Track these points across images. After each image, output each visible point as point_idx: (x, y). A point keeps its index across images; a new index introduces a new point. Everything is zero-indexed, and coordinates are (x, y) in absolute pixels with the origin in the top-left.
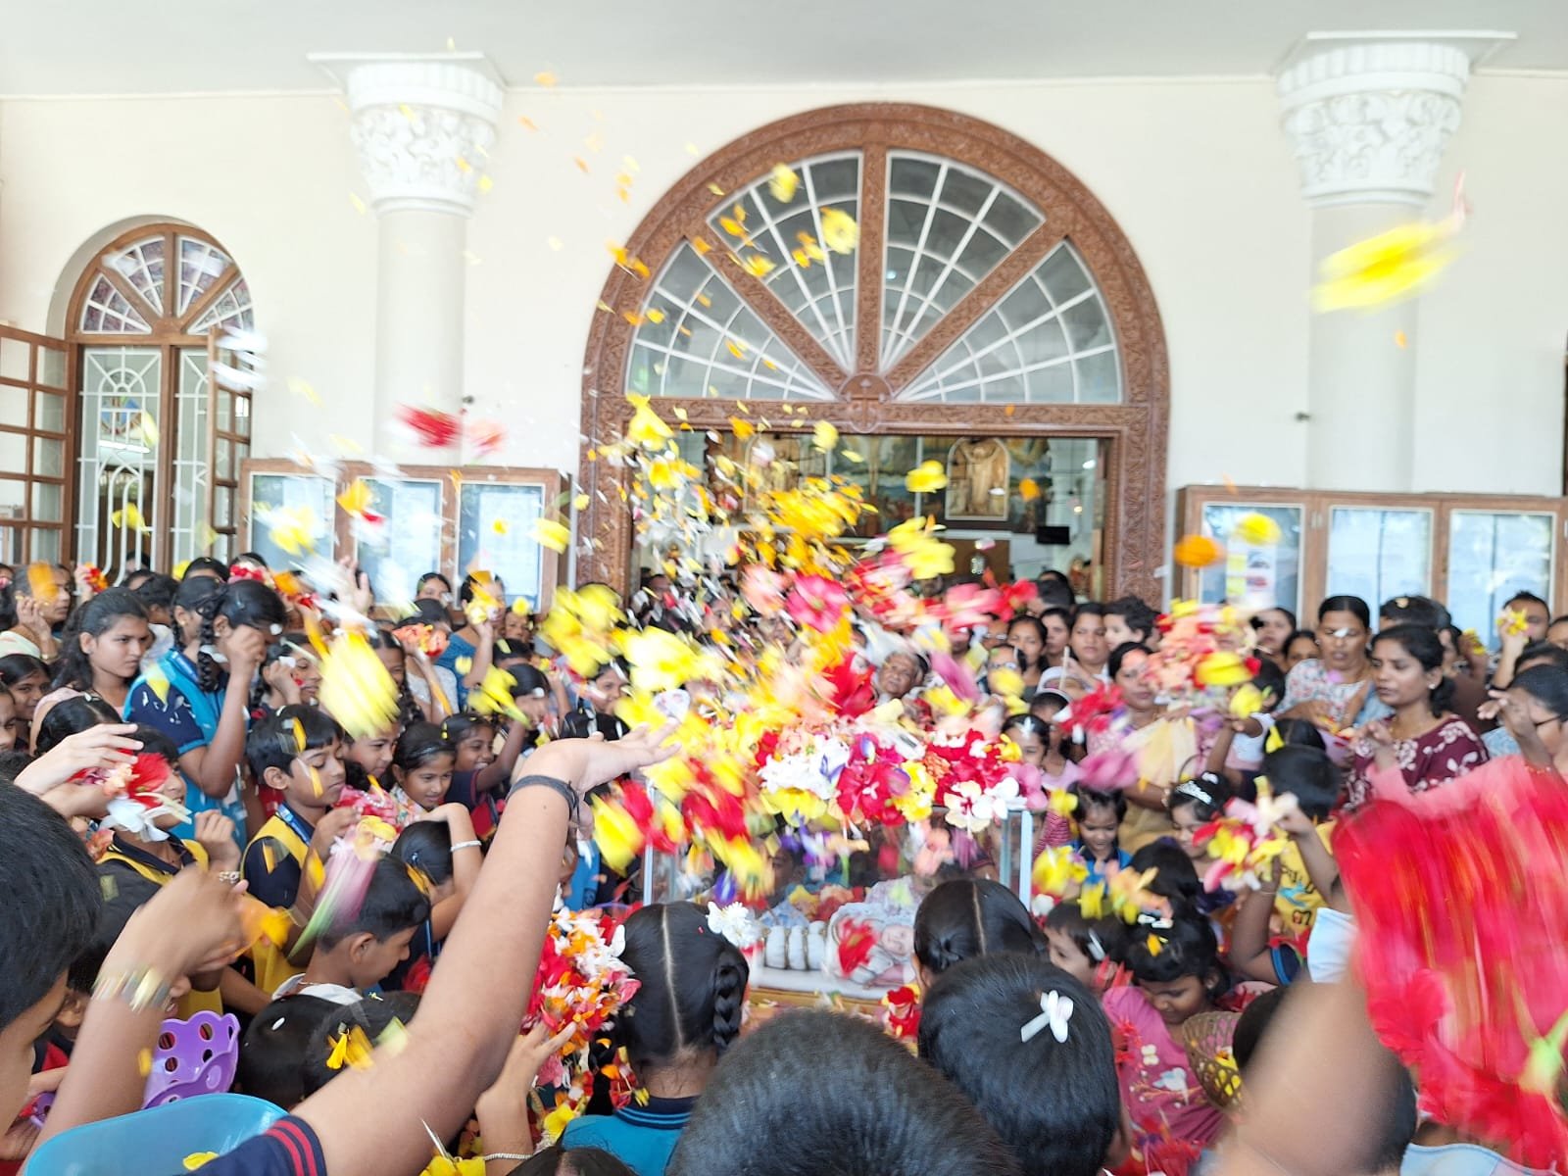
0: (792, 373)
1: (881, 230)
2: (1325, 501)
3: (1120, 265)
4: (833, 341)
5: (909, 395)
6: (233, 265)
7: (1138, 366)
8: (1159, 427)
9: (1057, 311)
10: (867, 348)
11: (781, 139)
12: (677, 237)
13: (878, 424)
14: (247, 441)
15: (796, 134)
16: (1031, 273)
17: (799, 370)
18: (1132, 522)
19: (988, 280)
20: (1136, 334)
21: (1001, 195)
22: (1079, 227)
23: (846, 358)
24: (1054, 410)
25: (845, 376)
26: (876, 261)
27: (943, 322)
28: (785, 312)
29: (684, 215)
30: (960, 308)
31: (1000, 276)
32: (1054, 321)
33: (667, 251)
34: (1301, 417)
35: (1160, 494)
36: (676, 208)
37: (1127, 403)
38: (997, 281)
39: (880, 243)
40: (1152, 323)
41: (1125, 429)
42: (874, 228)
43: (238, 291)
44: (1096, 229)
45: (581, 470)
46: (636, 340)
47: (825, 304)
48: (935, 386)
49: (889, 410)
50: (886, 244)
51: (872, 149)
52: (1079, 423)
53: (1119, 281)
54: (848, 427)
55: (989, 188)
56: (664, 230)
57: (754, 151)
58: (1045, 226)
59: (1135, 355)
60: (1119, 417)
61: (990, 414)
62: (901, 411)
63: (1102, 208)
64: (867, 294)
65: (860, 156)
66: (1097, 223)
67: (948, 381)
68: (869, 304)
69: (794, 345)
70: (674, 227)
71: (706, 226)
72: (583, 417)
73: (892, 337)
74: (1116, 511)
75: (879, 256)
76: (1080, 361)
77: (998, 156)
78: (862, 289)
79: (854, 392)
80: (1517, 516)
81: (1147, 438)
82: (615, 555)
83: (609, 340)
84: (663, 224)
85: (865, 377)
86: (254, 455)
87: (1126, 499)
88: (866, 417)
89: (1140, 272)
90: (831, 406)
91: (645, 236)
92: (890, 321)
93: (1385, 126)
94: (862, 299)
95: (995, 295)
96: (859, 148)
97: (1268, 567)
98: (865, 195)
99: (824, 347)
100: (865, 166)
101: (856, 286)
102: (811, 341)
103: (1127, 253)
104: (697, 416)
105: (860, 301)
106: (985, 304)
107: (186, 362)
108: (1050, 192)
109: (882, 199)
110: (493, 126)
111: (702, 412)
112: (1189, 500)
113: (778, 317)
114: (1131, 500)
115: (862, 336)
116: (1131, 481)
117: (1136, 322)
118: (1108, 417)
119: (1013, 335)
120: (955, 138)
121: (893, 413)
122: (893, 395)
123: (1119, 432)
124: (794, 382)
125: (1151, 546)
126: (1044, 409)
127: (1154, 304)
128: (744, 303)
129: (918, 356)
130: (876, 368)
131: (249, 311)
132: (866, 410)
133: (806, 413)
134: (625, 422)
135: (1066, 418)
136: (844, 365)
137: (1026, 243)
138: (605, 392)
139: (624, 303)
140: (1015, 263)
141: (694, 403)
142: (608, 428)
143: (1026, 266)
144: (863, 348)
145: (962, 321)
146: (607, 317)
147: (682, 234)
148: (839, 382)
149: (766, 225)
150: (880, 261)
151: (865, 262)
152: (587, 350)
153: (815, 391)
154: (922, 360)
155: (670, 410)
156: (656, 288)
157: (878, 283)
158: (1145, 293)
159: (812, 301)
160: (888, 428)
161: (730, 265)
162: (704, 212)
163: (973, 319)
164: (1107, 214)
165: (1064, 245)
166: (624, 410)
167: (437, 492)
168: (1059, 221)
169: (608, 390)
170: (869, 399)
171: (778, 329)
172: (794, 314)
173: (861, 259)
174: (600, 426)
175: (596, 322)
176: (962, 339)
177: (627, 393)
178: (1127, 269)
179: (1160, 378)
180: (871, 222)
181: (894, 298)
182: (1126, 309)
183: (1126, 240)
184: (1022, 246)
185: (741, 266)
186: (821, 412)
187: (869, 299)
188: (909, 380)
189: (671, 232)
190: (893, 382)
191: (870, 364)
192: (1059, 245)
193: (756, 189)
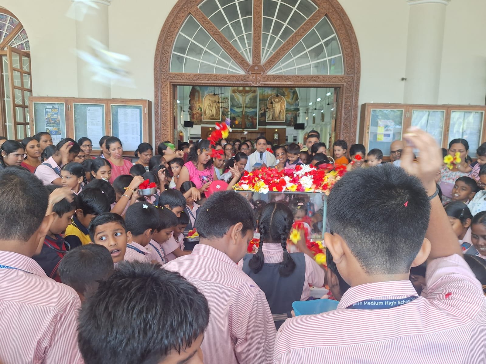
0: (230, 64)
1: (261, 11)
2: (411, 108)
3: (345, 25)
4: (244, 53)
5: (271, 73)
6: (20, 23)
7: (350, 61)
8: (356, 83)
9: (322, 42)
10: (257, 55)
12: (187, 13)
13: (261, 83)
14: (30, 91)
16: (314, 28)
17: (232, 63)
18: (346, 117)
19: (299, 30)
20: (349, 50)
22: (330, 11)
23: (249, 59)
24: (321, 77)
25: (249, 65)
26: (259, 23)
27: (283, 46)
28: (227, 41)
29: (189, 4)
30: (289, 40)
31: (303, 28)
32: (321, 46)
33: (184, 18)
34: (403, 79)
35: (356, 106)
37: (346, 75)
38: (302, 30)
39: (261, 17)
40: (355, 46)
41: (345, 84)
42: (259, 11)
43: (22, 34)
44: (337, 12)
45: (155, 100)
46: (173, 52)
47: (242, 39)
48: (281, 69)
49: (264, 78)
50: (263, 17)
52: (330, 82)
53: (344, 31)
54: (250, 84)
56: (182, 10)
58: (318, 10)
59: (349, 58)
60: (343, 79)
61: (299, 79)
62: (268, 78)
63: (339, 4)
64: (256, 35)
66: (337, 9)
67: (284, 67)
68: (257, 38)
69: (231, 54)
70: (186, 9)
71: (198, 9)
72: (155, 80)
73: (265, 51)
74: (341, 113)
75: (260, 20)
76: (330, 60)
78: (254, 33)
79: (252, 71)
80: (472, 112)
81: (352, 87)
82: (169, 131)
83: (163, 51)
84: (182, 8)
85: (256, 65)
86: (33, 96)
87: (344, 108)
88: (256, 80)
89: (351, 27)
90: (244, 76)
91: (175, 12)
92: (264, 46)
94: (255, 37)
95: (302, 36)
97: (391, 131)
99: (241, 55)
101: (252, 32)
102: (237, 52)
103: (347, 20)
104: (196, 80)
106: (298, 39)
107: (4, 61)
111: (198, 78)
112: (367, 108)
113: (225, 43)
114: (346, 109)
115: (254, 50)
116: (346, 102)
117: (349, 46)
118: (340, 80)
119: (307, 51)
121: (266, 79)
122: (266, 72)
123: (343, 85)
124: (231, 68)
125: (352, 124)
126: (318, 77)
127: (356, 39)
128: (212, 38)
129: (275, 58)
130: (260, 62)
131: (28, 42)
132: (256, 77)
133: (235, 79)
134: (170, 82)
135: (325, 80)
136: (248, 61)
137: (312, 16)
138: (162, 71)
139: (169, 37)
140: (308, 24)
141: (195, 75)
142: (164, 85)
143: (312, 25)
144: (255, 55)
145: (290, 45)
146: (162, 43)
147: (189, 12)
148: (247, 67)
149: (219, 9)
150: (261, 22)
151: (255, 23)
152: (155, 55)
153: (238, 71)
154: (276, 59)
155: (186, 78)
156: (180, 32)
157: (260, 31)
158: (353, 35)
159: (236, 38)
160: (264, 84)
161: (207, 24)
162: (197, 3)
163: (294, 44)
164: (341, 6)
165: (325, 18)
166: (170, 78)
167: (103, 108)
168: (323, 9)
169: (164, 70)
170: (257, 74)
171: (225, 48)
172: (231, 42)
173: (254, 22)
174: (161, 84)
175: (158, 44)
176: (290, 51)
177: (170, 72)
178: (347, 26)
179: (357, 66)
180: (258, 8)
181: (266, 37)
182: (346, 41)
183: (347, 16)
184: (311, 18)
185: (211, 24)
186: (241, 78)
187: (257, 37)
188: (272, 67)
189: (185, 11)
190: (266, 67)
191: (258, 61)
192: (323, 18)
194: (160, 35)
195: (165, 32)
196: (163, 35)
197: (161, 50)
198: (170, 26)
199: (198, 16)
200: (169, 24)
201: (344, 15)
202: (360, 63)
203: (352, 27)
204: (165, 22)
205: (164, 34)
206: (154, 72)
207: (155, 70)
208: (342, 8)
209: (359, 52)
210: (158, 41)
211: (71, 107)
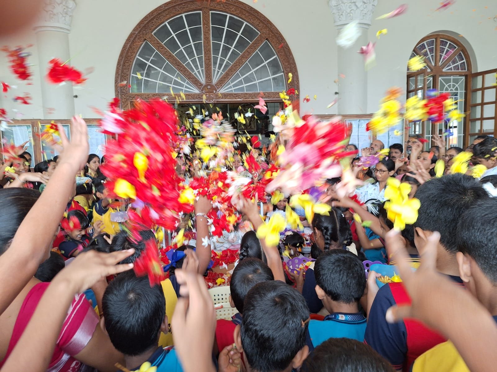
0: (185, 84)
1: (210, 37)
2: (343, 118)
3: (283, 48)
4: (197, 74)
5: (223, 91)
8: (297, 98)
9: (266, 63)
10: (209, 76)
11: (174, 6)
12: (143, 39)
13: (214, 100)
15: (179, 5)
16: (257, 51)
17: (187, 83)
19: (244, 53)
20: (289, 69)
21: (246, 25)
22: (270, 36)
23: (203, 80)
24: (266, 94)
25: (202, 85)
26: (209, 46)
27: (231, 67)
28: (181, 64)
29: (144, 32)
30: (237, 62)
31: (248, 51)
32: (265, 66)
33: (140, 44)
34: (336, 93)
36: (141, 29)
38: (247, 53)
39: (210, 42)
40: (293, 66)
42: (207, 36)
44: (276, 37)
46: (132, 75)
47: (194, 61)
48: (231, 87)
49: (217, 96)
50: (212, 41)
51: (205, 10)
52: (274, 98)
53: (283, 53)
55: (243, 23)
56: (138, 37)
57: (166, 10)
58: (260, 35)
61: (248, 96)
62: (220, 95)
63: (277, 30)
64: (207, 58)
65: (201, 12)
66: (276, 34)
67: (234, 86)
68: (208, 61)
69: (185, 75)
70: (141, 36)
71: (152, 35)
73: (216, 72)
75: (210, 45)
76: (274, 79)
77: (245, 12)
78: (205, 56)
79: (206, 90)
83: (123, 74)
84: (137, 35)
85: (209, 85)
88: (210, 98)
90: (199, 95)
91: (132, 39)
92: (215, 67)
93: (357, 4)
94: (206, 60)
95: (247, 58)
96: (201, 10)
98: (204, 25)
99: (195, 76)
100: (203, 15)
101: (203, 55)
102: (191, 73)
103: (285, 44)
105: (205, 60)
106: (244, 61)
108: (261, 25)
109: (209, 26)
113: (179, 66)
115: (206, 72)
117: (289, 65)
119: (253, 71)
120: (231, 7)
122: (218, 90)
124: (186, 87)
126: (263, 93)
127: (293, 60)
128: (167, 61)
130: (212, 82)
132: (210, 95)
133: (191, 97)
134: (131, 102)
135: (270, 96)
136: (201, 80)
137: (255, 41)
138: (123, 92)
139: (127, 62)
140: (252, 47)
141: (154, 95)
142: (125, 104)
143: (255, 48)
144: (207, 75)
145: (237, 66)
146: (121, 66)
147: (144, 38)
148: (200, 87)
149: (172, 35)
150: (210, 47)
151: (206, 48)
152: (115, 78)
153: (193, 90)
154: (226, 79)
155: (146, 98)
156: (137, 57)
157: (210, 54)
158: (291, 57)
159: (189, 61)
160: (217, 101)
161: (161, 48)
162: (151, 30)
163: (241, 66)
164: (279, 31)
165: (266, 42)
166: (130, 98)
167: (68, 128)
168: (264, 34)
169: (124, 91)
170: (210, 92)
171: (179, 70)
172: (184, 65)
173: (204, 47)
174: (123, 104)
175: (118, 68)
176: (238, 72)
177: (130, 92)
178: (285, 49)
179: (297, 83)
180: (206, 34)
181: (216, 59)
182: (285, 62)
183: (285, 40)
184: (254, 42)
185: (165, 49)
186: (195, 96)
187: (208, 59)
188: (223, 86)
189: (140, 37)
190: (217, 86)
191: (210, 81)
192: (265, 42)
193: (168, 23)
194: (119, 60)
195: (123, 57)
196: (122, 60)
197: (120, 73)
198: (127, 51)
199: (153, 42)
200: (127, 49)
201: (282, 39)
202: (298, 81)
203: (290, 49)
204: (123, 47)
205: (123, 58)
206: (115, 93)
207: (115, 91)
208: (280, 33)
209: (297, 71)
210: (117, 66)
211: (38, 129)
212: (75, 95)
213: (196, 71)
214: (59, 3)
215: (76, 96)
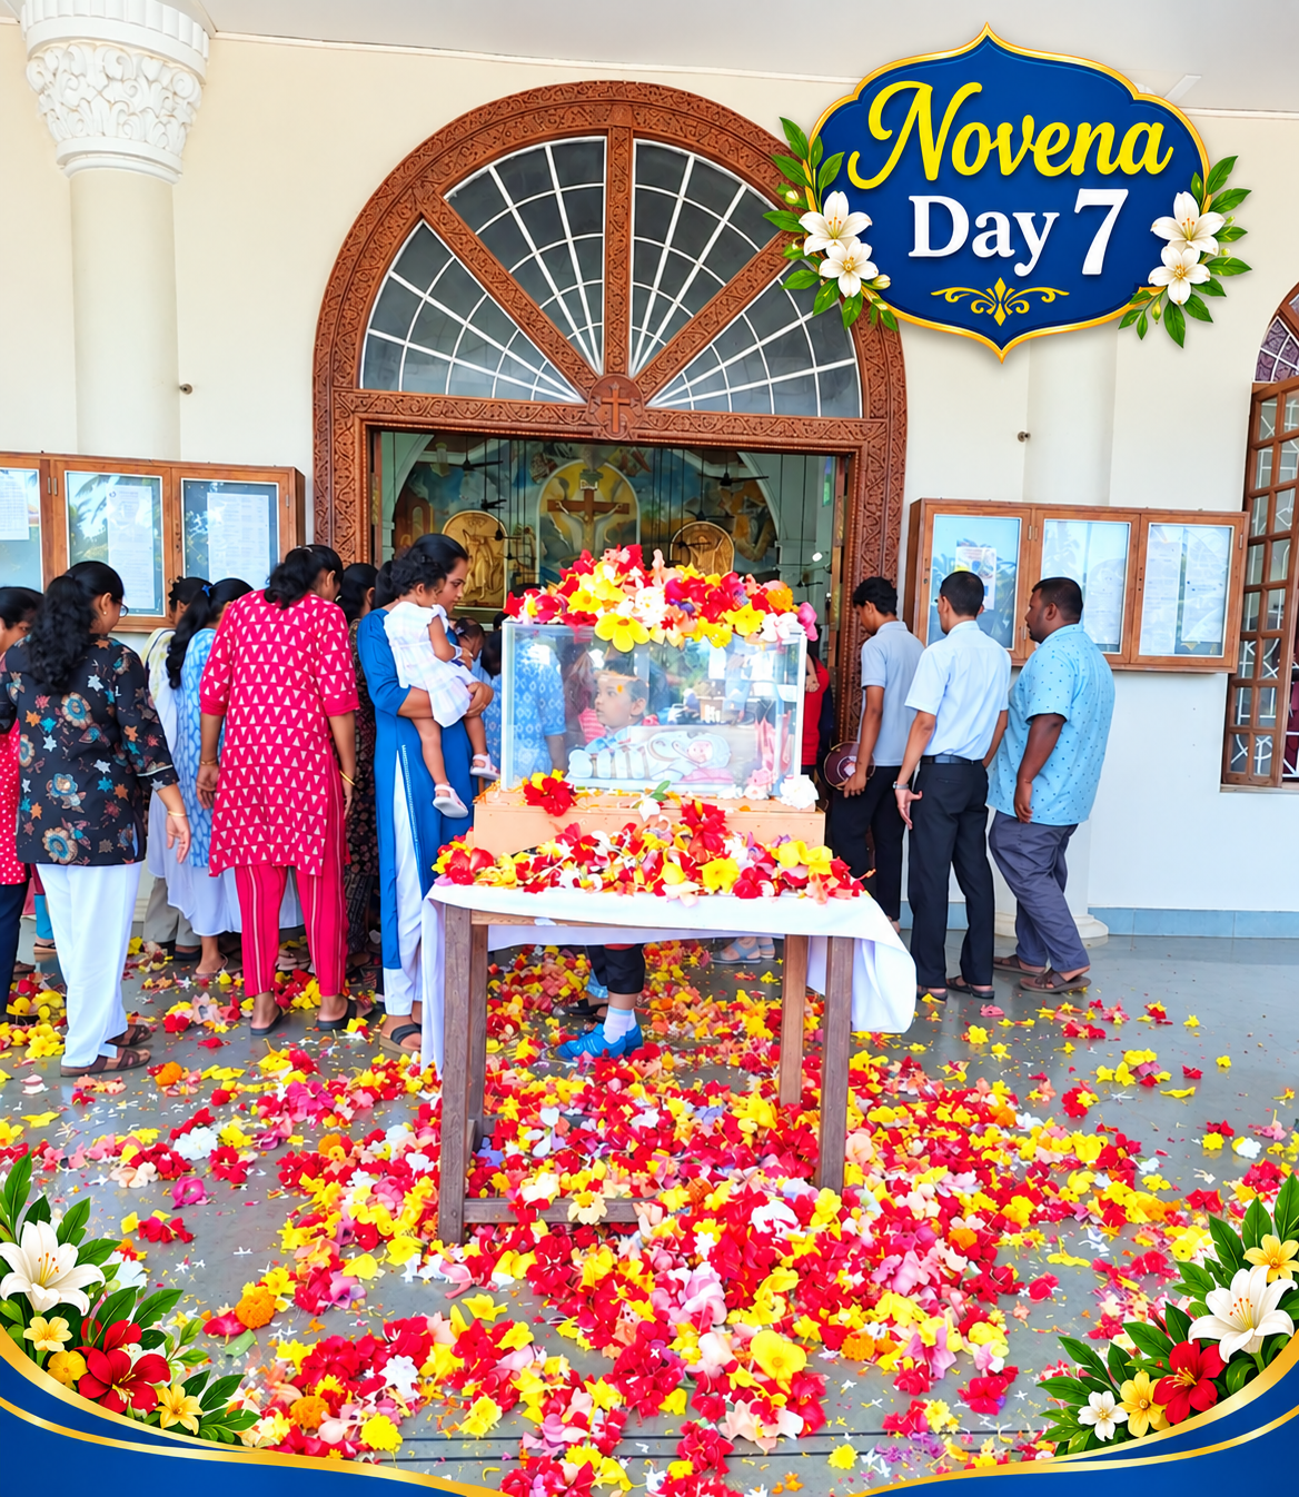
0: (539, 373)
1: (629, 221)
2: (1042, 514)
4: (581, 339)
7: (878, 379)
8: (896, 443)
9: (803, 320)
10: (616, 348)
11: (521, 114)
12: (414, 215)
13: (629, 431)
16: (779, 278)
17: (548, 370)
18: (869, 537)
19: (736, 282)
20: (876, 347)
21: (748, 192)
23: (596, 361)
24: (797, 423)
25: (595, 377)
26: (624, 253)
27: (691, 327)
28: (529, 305)
29: (419, 192)
30: (710, 311)
31: (748, 277)
32: (800, 330)
33: (403, 231)
34: (1023, 437)
35: (897, 509)
37: (868, 419)
38: (746, 283)
40: (890, 337)
41: (866, 445)
42: (621, 218)
45: (315, 470)
46: (370, 330)
47: (573, 299)
48: (685, 394)
49: (639, 417)
50: (633, 238)
51: (618, 134)
52: (822, 437)
54: (597, 433)
55: (737, 187)
56: (398, 207)
57: (493, 125)
59: (875, 369)
60: (860, 432)
61: (737, 425)
62: (649, 416)
64: (615, 290)
65: (605, 139)
68: (618, 300)
69: (542, 342)
71: (444, 205)
72: (315, 412)
73: (642, 340)
74: (856, 527)
75: (626, 249)
76: (825, 376)
77: (744, 151)
78: (609, 285)
79: (602, 396)
81: (885, 454)
83: (341, 326)
84: (397, 200)
85: (615, 378)
87: (865, 514)
88: (617, 424)
90: (582, 409)
91: (376, 215)
92: (638, 321)
94: (611, 294)
95: (745, 300)
96: (604, 132)
98: (611, 182)
99: (572, 345)
100: (611, 147)
101: (603, 281)
102: (560, 337)
104: (441, 416)
105: (608, 298)
106: (733, 308)
109: (628, 187)
110: (198, 76)
111: (445, 411)
112: (923, 513)
113: (523, 310)
114: (869, 515)
115: (610, 334)
116: (870, 496)
117: (876, 335)
118: (850, 432)
119: (760, 344)
121: (644, 420)
122: (644, 400)
123: (860, 447)
125: (887, 558)
126: (788, 422)
128: (488, 294)
129: (668, 361)
130: (627, 370)
132: (616, 415)
133: (552, 415)
134: (362, 420)
135: (811, 432)
136: (593, 364)
138: (337, 385)
139: (357, 286)
140: (761, 266)
141: (437, 401)
142: (344, 427)
143: (773, 271)
144: (612, 350)
145: (710, 325)
146: (337, 301)
147: (418, 213)
148: (587, 384)
149: (507, 207)
150: (628, 255)
151: (613, 255)
152: (318, 336)
153: (562, 394)
154: (671, 365)
155: (410, 409)
156: (391, 273)
157: (627, 278)
159: (558, 295)
160: (639, 436)
161: (470, 250)
162: (442, 187)
163: (722, 324)
166: (361, 407)
167: (157, 489)
169: (342, 383)
170: (619, 404)
171: (525, 323)
172: (540, 308)
173: (609, 251)
174: (333, 422)
175: (326, 305)
176: (712, 343)
177: (361, 387)
179: (897, 394)
180: (618, 211)
181: (642, 296)
182: (867, 322)
184: (768, 250)
185: (483, 250)
186: (568, 415)
187: (618, 295)
188: (660, 385)
189: (406, 210)
190: (643, 386)
191: (620, 366)
193: (496, 167)
194: (332, 277)
195: (345, 270)
196: (341, 277)
197: (333, 322)
198: (360, 252)
199: (446, 227)
200: (359, 247)
204: (347, 240)
205: (344, 274)
206: (314, 386)
207: (315, 380)
210: (325, 296)
211: (60, 484)
212: (182, 383)
213: (577, 332)
214: (151, 78)
215: (187, 389)
